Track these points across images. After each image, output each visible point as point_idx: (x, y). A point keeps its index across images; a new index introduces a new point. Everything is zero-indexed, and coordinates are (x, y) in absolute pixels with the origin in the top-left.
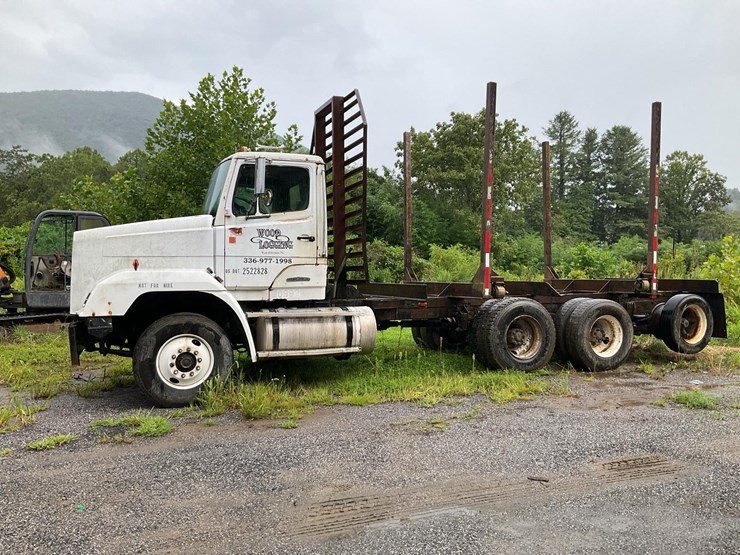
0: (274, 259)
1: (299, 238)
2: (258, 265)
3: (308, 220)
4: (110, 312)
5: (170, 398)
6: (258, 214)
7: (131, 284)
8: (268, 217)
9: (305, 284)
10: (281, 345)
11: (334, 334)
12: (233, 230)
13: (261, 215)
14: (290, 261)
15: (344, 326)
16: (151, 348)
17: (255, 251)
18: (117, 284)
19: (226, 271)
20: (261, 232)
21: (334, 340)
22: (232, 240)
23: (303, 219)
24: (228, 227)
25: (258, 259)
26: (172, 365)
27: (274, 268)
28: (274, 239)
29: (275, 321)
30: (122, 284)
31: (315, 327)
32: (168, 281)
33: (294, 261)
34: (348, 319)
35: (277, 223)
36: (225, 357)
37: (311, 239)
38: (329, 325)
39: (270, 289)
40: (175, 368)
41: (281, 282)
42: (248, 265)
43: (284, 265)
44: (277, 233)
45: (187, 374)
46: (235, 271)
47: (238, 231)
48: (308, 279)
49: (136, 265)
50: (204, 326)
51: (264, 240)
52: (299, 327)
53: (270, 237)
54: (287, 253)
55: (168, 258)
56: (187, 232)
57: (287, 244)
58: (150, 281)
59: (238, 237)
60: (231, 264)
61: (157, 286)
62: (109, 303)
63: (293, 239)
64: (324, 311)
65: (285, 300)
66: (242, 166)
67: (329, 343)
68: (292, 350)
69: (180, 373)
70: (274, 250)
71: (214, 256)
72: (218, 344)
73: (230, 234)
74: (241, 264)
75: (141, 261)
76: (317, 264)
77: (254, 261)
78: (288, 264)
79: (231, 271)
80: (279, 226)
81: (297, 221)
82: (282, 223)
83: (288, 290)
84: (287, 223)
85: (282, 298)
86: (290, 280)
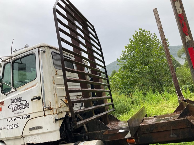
0: (21, 117)
1: (32, 100)
2: (14, 122)
3: (36, 86)
8: (16, 90)
9: (40, 131)
14: (29, 116)
17: (11, 114)
20: (12, 101)
22: (1, 109)
23: (33, 86)
25: (13, 119)
27: (21, 122)
28: (19, 104)
33: (32, 116)
37: (39, 98)
39: (22, 137)
41: (27, 132)
42: (9, 123)
43: (26, 120)
44: (20, 99)
46: (4, 128)
47: (2, 103)
48: (41, 128)
51: (14, 106)
53: (17, 103)
54: (27, 111)
57: (26, 106)
59: (2, 107)
60: (2, 124)
63: (29, 101)
65: (33, 143)
70: (20, 111)
76: (45, 115)
77: (11, 120)
78: (28, 119)
79: (2, 128)
80: (20, 94)
81: (31, 89)
82: (22, 92)
83: (33, 136)
84: (25, 91)
85: (31, 142)
86: (31, 129)
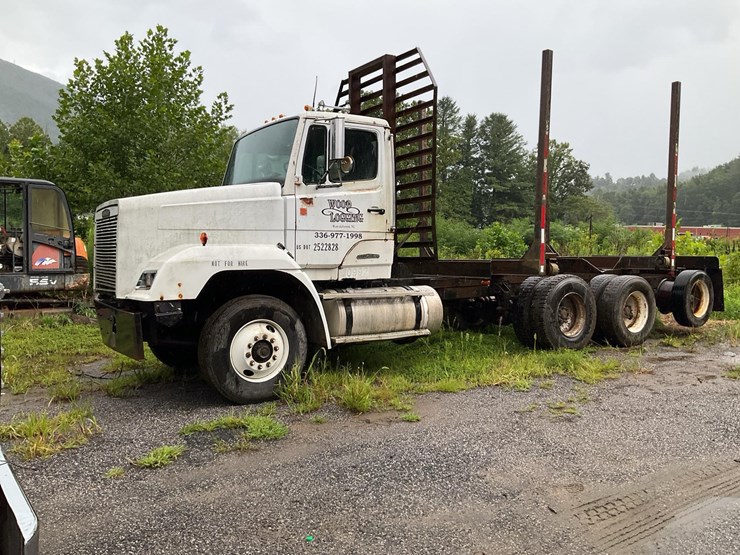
0: (345, 234)
1: (369, 211)
2: (329, 240)
3: (378, 191)
4: (180, 296)
5: (246, 394)
6: (328, 183)
7: (204, 262)
8: (338, 186)
9: (374, 261)
10: (354, 330)
11: (404, 315)
12: (304, 200)
13: (331, 184)
14: (360, 235)
15: (412, 307)
16: (225, 337)
17: (326, 225)
18: (187, 262)
19: (298, 247)
20: (332, 203)
21: (404, 322)
22: (304, 212)
23: (372, 189)
24: (299, 197)
25: (329, 234)
26: (248, 356)
27: (345, 244)
28: (344, 211)
29: (347, 303)
30: (193, 262)
31: (386, 308)
32: (243, 259)
33: (364, 238)
34: (416, 300)
35: (347, 193)
36: (300, 343)
37: (381, 212)
38: (399, 306)
39: (340, 267)
40: (251, 358)
41: (351, 260)
42: (319, 240)
43: (355, 240)
44: (348, 204)
45: (264, 365)
46: (306, 247)
47: (309, 201)
48: (378, 256)
49: (205, 240)
50: (279, 310)
51: (335, 212)
52: (371, 309)
53: (341, 209)
54: (358, 227)
55: (237, 232)
56: (256, 202)
57: (358, 218)
58: (223, 258)
59: (309, 209)
60: (302, 239)
61: (231, 264)
62: (179, 285)
63: (364, 211)
64: (390, 292)
65: (353, 279)
66: (311, 127)
67: (399, 326)
68: (366, 334)
69: (256, 364)
70: (345, 223)
71: (285, 230)
72: (294, 329)
73: (300, 205)
74: (311, 240)
75: (208, 234)
76: (386, 240)
77: (325, 236)
78: (358, 239)
79: (302, 247)
80: (349, 196)
81: (368, 192)
82: (352, 193)
83: (357, 268)
84: (357, 193)
85: (351, 277)
86: (360, 257)
